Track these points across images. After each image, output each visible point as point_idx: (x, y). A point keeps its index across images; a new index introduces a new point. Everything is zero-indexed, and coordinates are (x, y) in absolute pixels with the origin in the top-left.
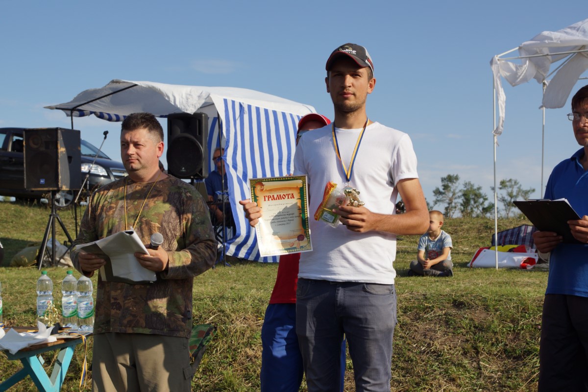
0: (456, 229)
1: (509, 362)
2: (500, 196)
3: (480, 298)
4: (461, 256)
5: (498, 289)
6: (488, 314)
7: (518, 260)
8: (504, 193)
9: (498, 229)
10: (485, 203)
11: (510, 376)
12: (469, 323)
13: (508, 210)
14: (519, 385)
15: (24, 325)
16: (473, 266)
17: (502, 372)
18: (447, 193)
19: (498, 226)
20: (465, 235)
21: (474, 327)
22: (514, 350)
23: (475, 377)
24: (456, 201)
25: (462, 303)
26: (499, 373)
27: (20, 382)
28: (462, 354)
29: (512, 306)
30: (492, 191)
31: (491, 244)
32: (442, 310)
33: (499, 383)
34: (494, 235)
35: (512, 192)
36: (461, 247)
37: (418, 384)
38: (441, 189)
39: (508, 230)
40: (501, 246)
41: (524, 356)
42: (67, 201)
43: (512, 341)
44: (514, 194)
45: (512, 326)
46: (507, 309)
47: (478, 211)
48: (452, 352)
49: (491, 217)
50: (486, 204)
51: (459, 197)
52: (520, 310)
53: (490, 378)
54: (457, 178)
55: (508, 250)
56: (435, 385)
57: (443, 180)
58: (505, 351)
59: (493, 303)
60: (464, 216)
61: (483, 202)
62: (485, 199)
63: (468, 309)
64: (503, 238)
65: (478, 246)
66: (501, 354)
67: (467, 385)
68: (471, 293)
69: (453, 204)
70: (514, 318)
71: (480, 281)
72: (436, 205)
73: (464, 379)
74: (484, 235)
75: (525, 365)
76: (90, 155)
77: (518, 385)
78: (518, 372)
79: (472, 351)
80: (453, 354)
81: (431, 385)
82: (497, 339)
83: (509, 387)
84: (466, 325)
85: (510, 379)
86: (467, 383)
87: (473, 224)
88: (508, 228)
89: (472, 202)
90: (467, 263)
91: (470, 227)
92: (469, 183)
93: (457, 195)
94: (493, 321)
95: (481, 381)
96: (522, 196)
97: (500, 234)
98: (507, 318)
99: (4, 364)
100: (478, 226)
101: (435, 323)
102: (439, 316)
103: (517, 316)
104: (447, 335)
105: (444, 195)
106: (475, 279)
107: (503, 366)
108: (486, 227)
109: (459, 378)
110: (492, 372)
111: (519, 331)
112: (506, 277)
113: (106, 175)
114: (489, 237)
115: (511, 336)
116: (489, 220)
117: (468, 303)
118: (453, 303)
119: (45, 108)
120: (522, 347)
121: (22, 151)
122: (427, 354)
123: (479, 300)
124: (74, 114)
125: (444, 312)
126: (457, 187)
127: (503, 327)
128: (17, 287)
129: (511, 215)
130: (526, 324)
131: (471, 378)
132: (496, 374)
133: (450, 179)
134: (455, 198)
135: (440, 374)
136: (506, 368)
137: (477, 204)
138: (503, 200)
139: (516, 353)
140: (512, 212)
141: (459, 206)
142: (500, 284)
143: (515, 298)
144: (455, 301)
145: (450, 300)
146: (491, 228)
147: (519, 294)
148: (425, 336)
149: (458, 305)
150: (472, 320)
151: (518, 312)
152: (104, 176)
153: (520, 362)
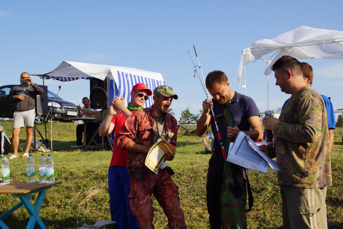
14: (259, 205)
22: (256, 188)
27: (19, 209)
41: (261, 191)
75: (261, 195)
76: (52, 98)
99: (11, 200)
113: (60, 107)
139: (257, 190)
152: (59, 108)
153: (259, 194)
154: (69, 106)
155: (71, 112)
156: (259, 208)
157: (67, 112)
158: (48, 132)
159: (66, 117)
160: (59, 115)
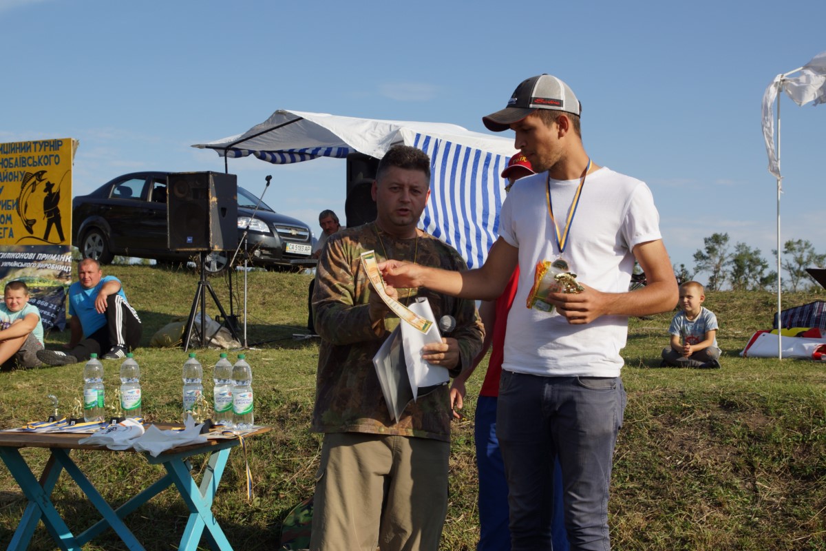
0: (724, 306)
1: (797, 484)
2: (785, 263)
3: (757, 397)
4: (731, 341)
5: (781, 386)
6: (768, 419)
7: (810, 347)
8: (790, 258)
9: (782, 306)
10: (764, 272)
11: (797, 502)
12: (742, 430)
13: (795, 281)
14: (810, 513)
15: (167, 421)
16: (748, 355)
17: (786, 496)
18: (712, 258)
19: (782, 302)
20: (736, 314)
21: (749, 436)
22: (803, 468)
23: (749, 502)
24: (724, 268)
25: (732, 404)
26: (782, 498)
27: (163, 492)
28: (732, 471)
29: (801, 408)
30: (774, 256)
31: (773, 325)
32: (705, 412)
33: (782, 510)
34: (776, 314)
35: (801, 257)
36: (731, 329)
37: (672, 509)
38: (705, 252)
39: (796, 308)
40: (786, 329)
41: (816, 475)
42: (219, 265)
43: (800, 455)
44: (805, 259)
45: (801, 435)
46: (794, 413)
47: (754, 283)
48: (718, 467)
49: (773, 291)
50: (766, 273)
51: (729, 263)
52: (812, 415)
53: (770, 503)
54: (725, 238)
55: (796, 334)
56: (695, 510)
57: (706, 241)
58: (791, 468)
59: (775, 404)
60: (735, 289)
61: (762, 270)
62: (765, 267)
63: (741, 411)
64: (789, 318)
65: (754, 328)
66: (786, 471)
67: (738, 511)
68: (745, 391)
69: (721, 273)
70: (804, 425)
71: (757, 375)
72: (698, 274)
73: (734, 503)
74: (762, 313)
75: (818, 487)
76: (248, 207)
77: (808, 514)
78: (808, 497)
79: (746, 468)
80: (720, 471)
81: (690, 511)
82: (780, 452)
83: (796, 516)
84: (738, 434)
85: (796, 506)
86: (739, 509)
87: (748, 299)
88: (796, 305)
89: (747, 270)
90: (739, 351)
91: (744, 304)
92: (743, 245)
93: (726, 261)
94: (774, 428)
95: (758, 508)
96: (815, 262)
97: (784, 313)
98: (794, 424)
99: (144, 468)
100: (754, 301)
101: (696, 430)
102: (701, 420)
103: (808, 422)
104: (712, 446)
105: (708, 261)
106: (751, 372)
107: (788, 488)
108: (766, 304)
109: (728, 502)
110: (773, 496)
111: (809, 443)
112: (793, 370)
113: (269, 231)
114: (770, 317)
115: (798, 449)
116: (770, 294)
117: (740, 403)
118: (720, 403)
119: (192, 146)
120: (815, 463)
121: (166, 202)
122: (684, 470)
123: (756, 399)
124: (228, 154)
125: (707, 415)
126: (725, 250)
127: (788, 436)
128: (159, 373)
129: (800, 287)
130: (820, 433)
131: (744, 503)
132: (778, 499)
133: (717, 239)
134: (724, 265)
135: (702, 496)
136: (791, 491)
137: (753, 273)
138: (789, 268)
139: (806, 471)
140: (801, 283)
141: (729, 276)
142: (784, 380)
143: (805, 399)
144: (723, 401)
145: (716, 400)
146: (773, 305)
147: (811, 394)
148: (682, 445)
149: (727, 405)
150: (745, 426)
151: (810, 417)
152: (266, 234)
153: (811, 483)
154: (290, 229)
155: (295, 245)
156: (810, 522)
157: (285, 246)
158: (237, 297)
159: (284, 257)
160: (264, 252)
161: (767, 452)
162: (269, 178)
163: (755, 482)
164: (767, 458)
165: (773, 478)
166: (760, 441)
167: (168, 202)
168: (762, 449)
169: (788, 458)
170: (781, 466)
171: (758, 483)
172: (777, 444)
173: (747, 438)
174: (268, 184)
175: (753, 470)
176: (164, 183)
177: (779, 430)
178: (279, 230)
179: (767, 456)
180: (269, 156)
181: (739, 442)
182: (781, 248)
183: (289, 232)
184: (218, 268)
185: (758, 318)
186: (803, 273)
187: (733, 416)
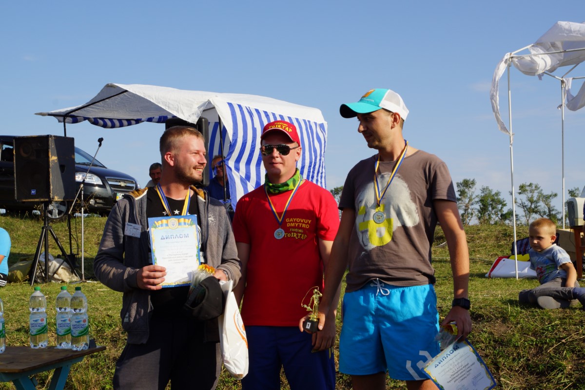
0: (473, 237)
1: (532, 378)
2: (519, 201)
3: (500, 310)
4: (479, 265)
6: (508, 327)
8: (524, 198)
9: (517, 236)
10: (503, 209)
12: (488, 337)
13: (528, 216)
16: (491, 277)
18: (463, 199)
19: (518, 233)
20: (482, 244)
21: (494, 341)
22: (537, 366)
24: (473, 207)
25: (480, 316)
30: (511, 196)
31: (510, 252)
34: (513, 244)
35: (532, 197)
36: (478, 256)
40: (521, 255)
41: (547, 371)
42: (60, 213)
43: (535, 356)
44: (535, 199)
45: (535, 340)
47: (495, 218)
49: (510, 224)
50: (505, 210)
51: (477, 202)
54: (473, 183)
57: (458, 186)
58: (528, 366)
60: (481, 223)
62: (505, 205)
63: (487, 322)
64: (524, 246)
65: (497, 254)
66: (524, 369)
68: (490, 305)
69: (470, 211)
70: (536, 332)
71: (499, 292)
74: (502, 243)
75: (549, 381)
76: (84, 164)
79: (493, 367)
82: (519, 354)
84: (486, 339)
87: (491, 231)
89: (490, 209)
90: (485, 273)
91: (488, 235)
92: (487, 188)
93: (473, 201)
94: (514, 335)
97: (519, 243)
98: (529, 331)
100: (496, 233)
103: (540, 329)
105: (460, 202)
107: (526, 382)
108: (505, 235)
113: (102, 184)
114: (508, 245)
115: (533, 351)
116: (508, 226)
117: (487, 315)
119: (36, 114)
120: (546, 362)
121: (13, 161)
123: (499, 312)
124: (66, 120)
126: (473, 192)
127: (525, 341)
130: (549, 338)
133: (466, 184)
134: (472, 204)
136: (528, 385)
137: (495, 210)
138: (524, 206)
139: (539, 369)
141: (477, 213)
144: (473, 313)
146: (511, 236)
149: (476, 317)
150: (491, 333)
152: (99, 186)
153: (543, 378)
154: (120, 182)
157: (115, 195)
158: (75, 239)
160: (98, 201)
161: (509, 354)
162: (100, 140)
163: (499, 378)
164: (509, 359)
165: (514, 375)
166: (502, 345)
167: (15, 161)
168: (504, 351)
169: (525, 358)
170: (520, 365)
171: (502, 379)
172: (516, 347)
173: (492, 343)
174: (100, 145)
175: (498, 368)
176: (12, 145)
177: (517, 336)
178: (110, 183)
179: (508, 357)
180: (101, 122)
181: (486, 347)
182: (515, 190)
183: (119, 184)
184: (58, 215)
185: (500, 246)
186: (533, 209)
187: (481, 326)
